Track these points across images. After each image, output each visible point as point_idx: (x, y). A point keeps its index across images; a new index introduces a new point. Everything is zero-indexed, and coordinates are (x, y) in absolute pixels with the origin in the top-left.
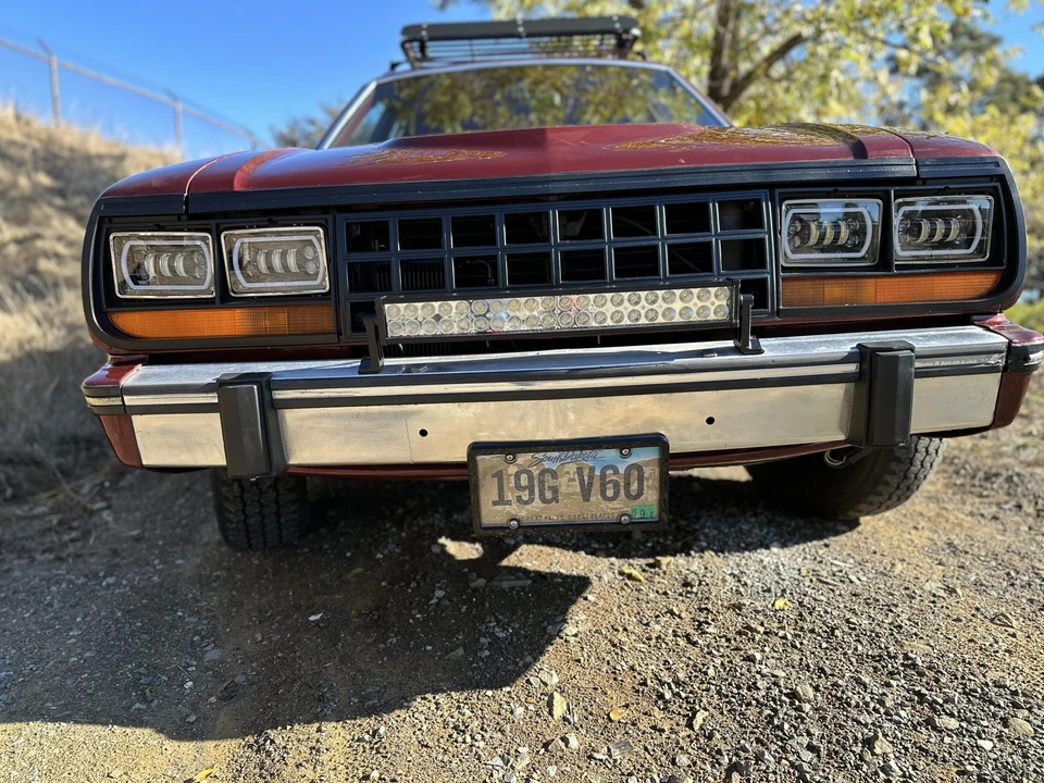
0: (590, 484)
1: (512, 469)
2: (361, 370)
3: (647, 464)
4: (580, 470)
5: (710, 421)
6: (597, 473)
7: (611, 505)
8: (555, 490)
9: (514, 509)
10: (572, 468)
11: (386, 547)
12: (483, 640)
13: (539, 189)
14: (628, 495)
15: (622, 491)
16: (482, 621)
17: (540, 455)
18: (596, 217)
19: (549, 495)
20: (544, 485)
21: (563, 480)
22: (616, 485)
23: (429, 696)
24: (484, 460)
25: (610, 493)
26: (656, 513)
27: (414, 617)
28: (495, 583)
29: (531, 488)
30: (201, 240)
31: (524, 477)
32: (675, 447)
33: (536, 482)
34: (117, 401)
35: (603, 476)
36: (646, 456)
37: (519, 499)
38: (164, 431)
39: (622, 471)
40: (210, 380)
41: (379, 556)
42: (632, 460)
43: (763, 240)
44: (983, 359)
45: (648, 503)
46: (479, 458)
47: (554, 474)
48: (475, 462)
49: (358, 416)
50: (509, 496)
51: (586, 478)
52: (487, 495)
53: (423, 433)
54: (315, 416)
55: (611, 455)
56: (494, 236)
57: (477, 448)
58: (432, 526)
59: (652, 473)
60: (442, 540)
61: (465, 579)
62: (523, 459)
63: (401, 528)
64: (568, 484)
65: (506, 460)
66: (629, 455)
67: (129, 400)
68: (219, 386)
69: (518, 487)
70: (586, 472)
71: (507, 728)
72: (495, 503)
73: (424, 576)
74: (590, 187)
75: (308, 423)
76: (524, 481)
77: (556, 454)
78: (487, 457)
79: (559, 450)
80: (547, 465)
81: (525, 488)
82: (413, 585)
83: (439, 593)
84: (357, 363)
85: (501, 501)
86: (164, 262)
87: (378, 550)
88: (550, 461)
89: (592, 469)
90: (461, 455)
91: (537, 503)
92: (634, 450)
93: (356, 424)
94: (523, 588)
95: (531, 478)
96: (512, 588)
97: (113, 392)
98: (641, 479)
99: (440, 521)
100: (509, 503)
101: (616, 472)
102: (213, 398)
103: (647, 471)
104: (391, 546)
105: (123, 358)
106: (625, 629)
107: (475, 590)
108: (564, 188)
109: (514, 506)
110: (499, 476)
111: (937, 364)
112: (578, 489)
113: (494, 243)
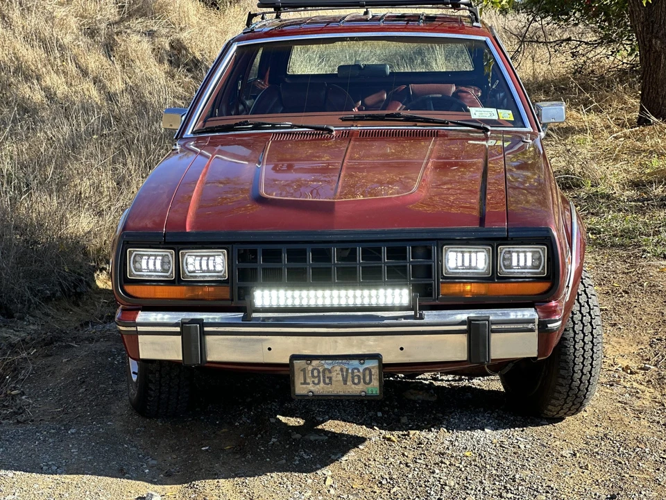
0: (347, 375)
1: (310, 368)
2: (243, 319)
3: (373, 367)
4: (342, 370)
5: (402, 349)
6: (350, 371)
7: (357, 387)
8: (330, 379)
9: (311, 387)
10: (338, 368)
11: (241, 419)
12: (296, 458)
13: (328, 238)
14: (365, 382)
15: (362, 381)
16: (297, 451)
17: (323, 362)
18: (354, 252)
19: (327, 381)
20: (326, 376)
21: (334, 374)
22: (359, 377)
23: (269, 474)
24: (297, 363)
25: (356, 381)
26: (378, 392)
27: (260, 449)
28: (306, 437)
29: (319, 376)
30: (170, 253)
31: (315, 372)
32: (386, 360)
33: (321, 374)
34: (134, 329)
35: (353, 373)
36: (373, 364)
37: (313, 382)
38: (153, 343)
39: (361, 371)
40: (176, 321)
41: (237, 424)
42: (366, 366)
43: (431, 265)
44: (525, 326)
45: (374, 387)
46: (295, 362)
47: (330, 371)
48: (293, 363)
49: (240, 340)
50: (308, 380)
51: (345, 373)
52: (299, 379)
53: (270, 349)
54: (221, 339)
55: (355, 363)
56: (306, 259)
57: (294, 357)
58: (270, 409)
59: (375, 372)
60: (278, 416)
61: (290, 435)
62: (315, 363)
63: (250, 410)
64: (337, 377)
65: (307, 364)
66: (363, 363)
67: (140, 329)
68: (182, 324)
69: (313, 376)
70: (345, 370)
71: (303, 485)
72: (302, 384)
73: (266, 432)
74: (351, 237)
75: (217, 342)
76: (316, 373)
77: (330, 361)
78: (299, 361)
79: (332, 360)
80: (326, 366)
81: (316, 377)
82: (259, 436)
83: (273, 440)
84: (241, 315)
85: (305, 383)
86: (151, 262)
87: (235, 421)
88: (327, 364)
89: (347, 370)
90: (287, 361)
91: (322, 384)
92: (366, 361)
93: (239, 343)
94: (322, 441)
95: (319, 372)
96: (316, 440)
97: (133, 325)
98: (371, 374)
99: (276, 407)
100: (309, 384)
101: (359, 371)
102: (178, 329)
103: (373, 371)
104: (244, 419)
105: (128, 307)
106: (375, 460)
107: (294, 440)
108: (339, 238)
109: (311, 385)
110: (304, 370)
111: (503, 327)
112: (341, 379)
113: (306, 262)
